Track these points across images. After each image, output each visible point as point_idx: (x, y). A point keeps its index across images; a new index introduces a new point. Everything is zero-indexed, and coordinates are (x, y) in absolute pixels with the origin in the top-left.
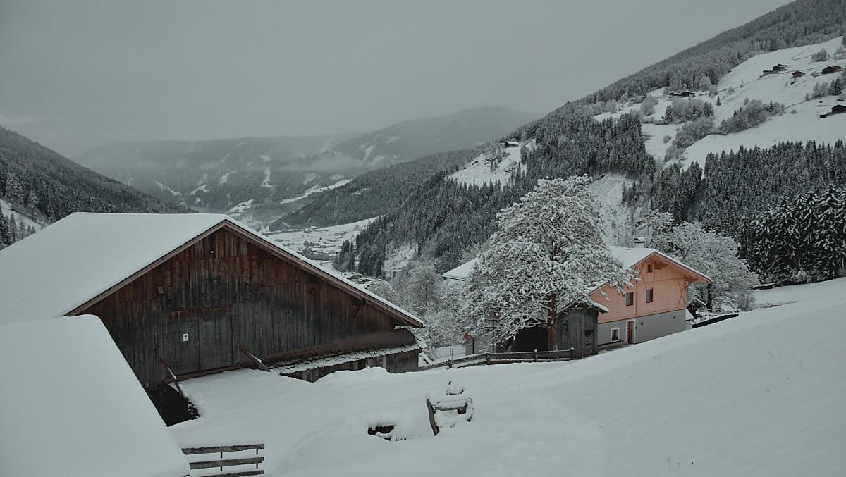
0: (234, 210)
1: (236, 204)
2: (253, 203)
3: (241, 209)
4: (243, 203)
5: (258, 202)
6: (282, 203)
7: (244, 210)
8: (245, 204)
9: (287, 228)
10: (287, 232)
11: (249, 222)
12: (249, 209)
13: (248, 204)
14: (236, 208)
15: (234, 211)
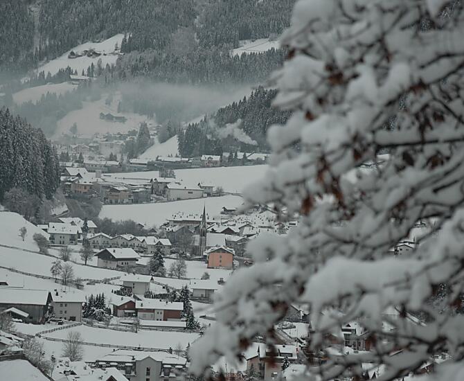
0: (53, 67)
1: (63, 46)
2: (126, 47)
3: (81, 65)
4: (88, 46)
5: (147, 45)
6: (238, 52)
7: (91, 71)
8: (97, 47)
9: (246, 148)
10: (245, 162)
11: (109, 118)
12: (110, 69)
13: (109, 48)
14: (61, 63)
15: (54, 72)
